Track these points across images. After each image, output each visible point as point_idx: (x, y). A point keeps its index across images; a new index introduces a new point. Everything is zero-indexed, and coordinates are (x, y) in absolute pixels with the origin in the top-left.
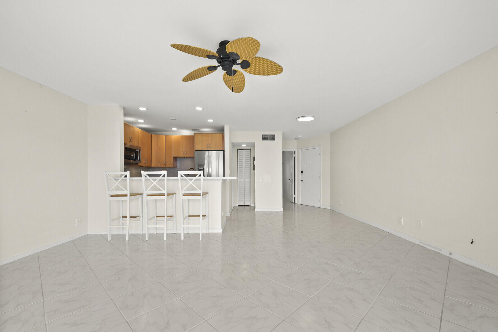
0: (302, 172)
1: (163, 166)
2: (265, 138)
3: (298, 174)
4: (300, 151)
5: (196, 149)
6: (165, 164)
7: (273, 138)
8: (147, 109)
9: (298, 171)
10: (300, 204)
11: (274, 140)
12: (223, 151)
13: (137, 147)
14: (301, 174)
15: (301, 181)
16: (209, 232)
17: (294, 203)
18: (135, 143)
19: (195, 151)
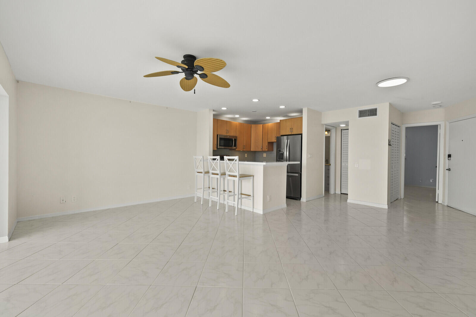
0: (449, 156)
1: (260, 150)
2: (362, 114)
3: (444, 158)
4: (448, 124)
5: (281, 135)
6: (262, 149)
7: (373, 112)
8: (227, 108)
9: (445, 155)
10: (446, 204)
11: (376, 114)
12: (301, 134)
13: (233, 136)
14: (449, 160)
15: (447, 170)
16: (254, 211)
17: (438, 202)
18: (232, 134)
19: (280, 136)
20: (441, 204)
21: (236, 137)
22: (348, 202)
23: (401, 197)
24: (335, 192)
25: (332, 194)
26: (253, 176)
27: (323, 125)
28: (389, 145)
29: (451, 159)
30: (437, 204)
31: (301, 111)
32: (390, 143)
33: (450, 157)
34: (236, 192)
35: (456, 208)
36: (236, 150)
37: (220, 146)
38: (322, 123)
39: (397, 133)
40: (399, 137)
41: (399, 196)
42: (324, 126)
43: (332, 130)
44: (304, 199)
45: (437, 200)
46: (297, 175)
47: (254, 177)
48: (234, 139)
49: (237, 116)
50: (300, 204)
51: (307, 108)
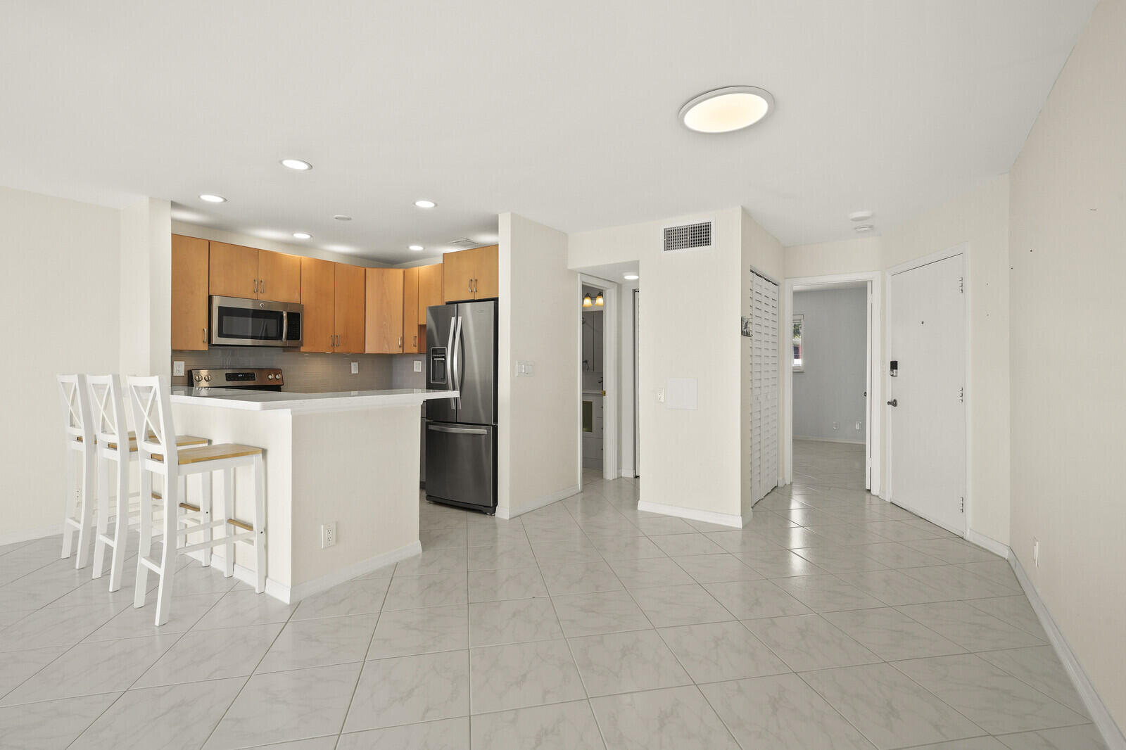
0: (894, 365)
1: (396, 352)
2: (674, 239)
3: (883, 372)
4: (888, 277)
5: (446, 300)
6: (402, 346)
7: (700, 235)
9: (883, 362)
10: (888, 500)
11: (707, 242)
12: (496, 300)
13: (285, 305)
14: (892, 376)
15: (889, 403)
16: (267, 591)
17: (869, 491)
18: (280, 295)
19: (445, 304)
20: (878, 496)
21: (301, 306)
22: (639, 509)
23: (783, 479)
24: (619, 473)
25: (611, 479)
26: (264, 452)
27: (573, 273)
28: (745, 333)
29: (897, 372)
30: (868, 496)
31: (493, 227)
32: (746, 327)
33: (896, 369)
34: (220, 514)
35: (911, 510)
36: (302, 349)
37: (221, 335)
38: (569, 268)
39: (770, 302)
40: (777, 313)
41: (781, 478)
42: (579, 277)
43: (608, 291)
44: (504, 510)
45: (868, 487)
46: (483, 431)
47: (269, 455)
48: (288, 313)
49: (302, 236)
50: (495, 527)
51: (509, 214)
